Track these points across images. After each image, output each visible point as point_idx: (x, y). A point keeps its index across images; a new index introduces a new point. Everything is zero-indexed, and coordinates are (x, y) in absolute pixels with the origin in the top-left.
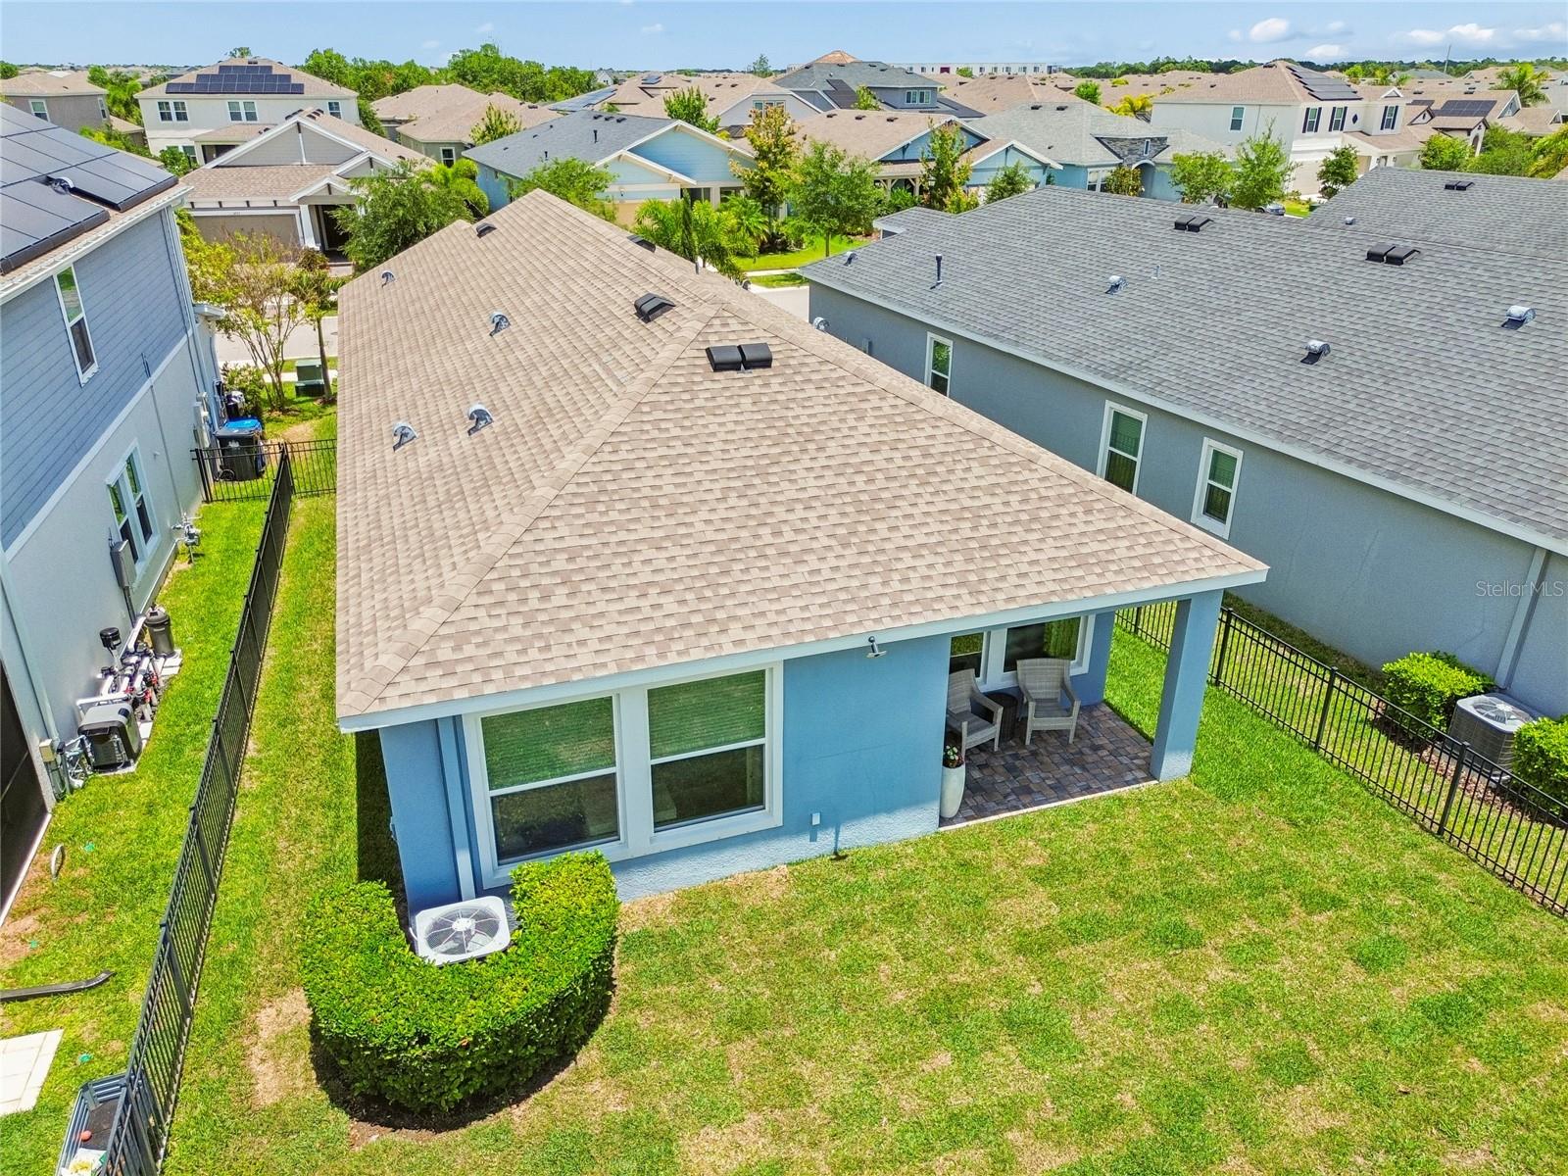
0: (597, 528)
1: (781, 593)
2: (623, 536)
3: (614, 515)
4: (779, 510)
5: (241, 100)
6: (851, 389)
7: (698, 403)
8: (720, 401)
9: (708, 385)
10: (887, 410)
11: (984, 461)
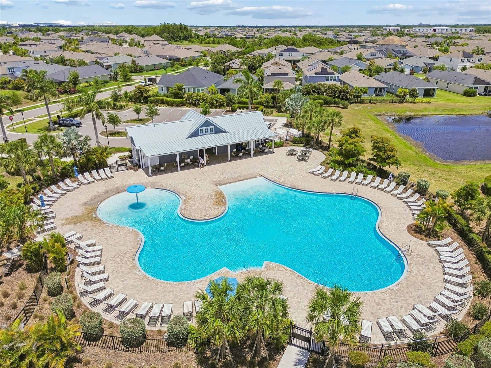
5: (290, 53)
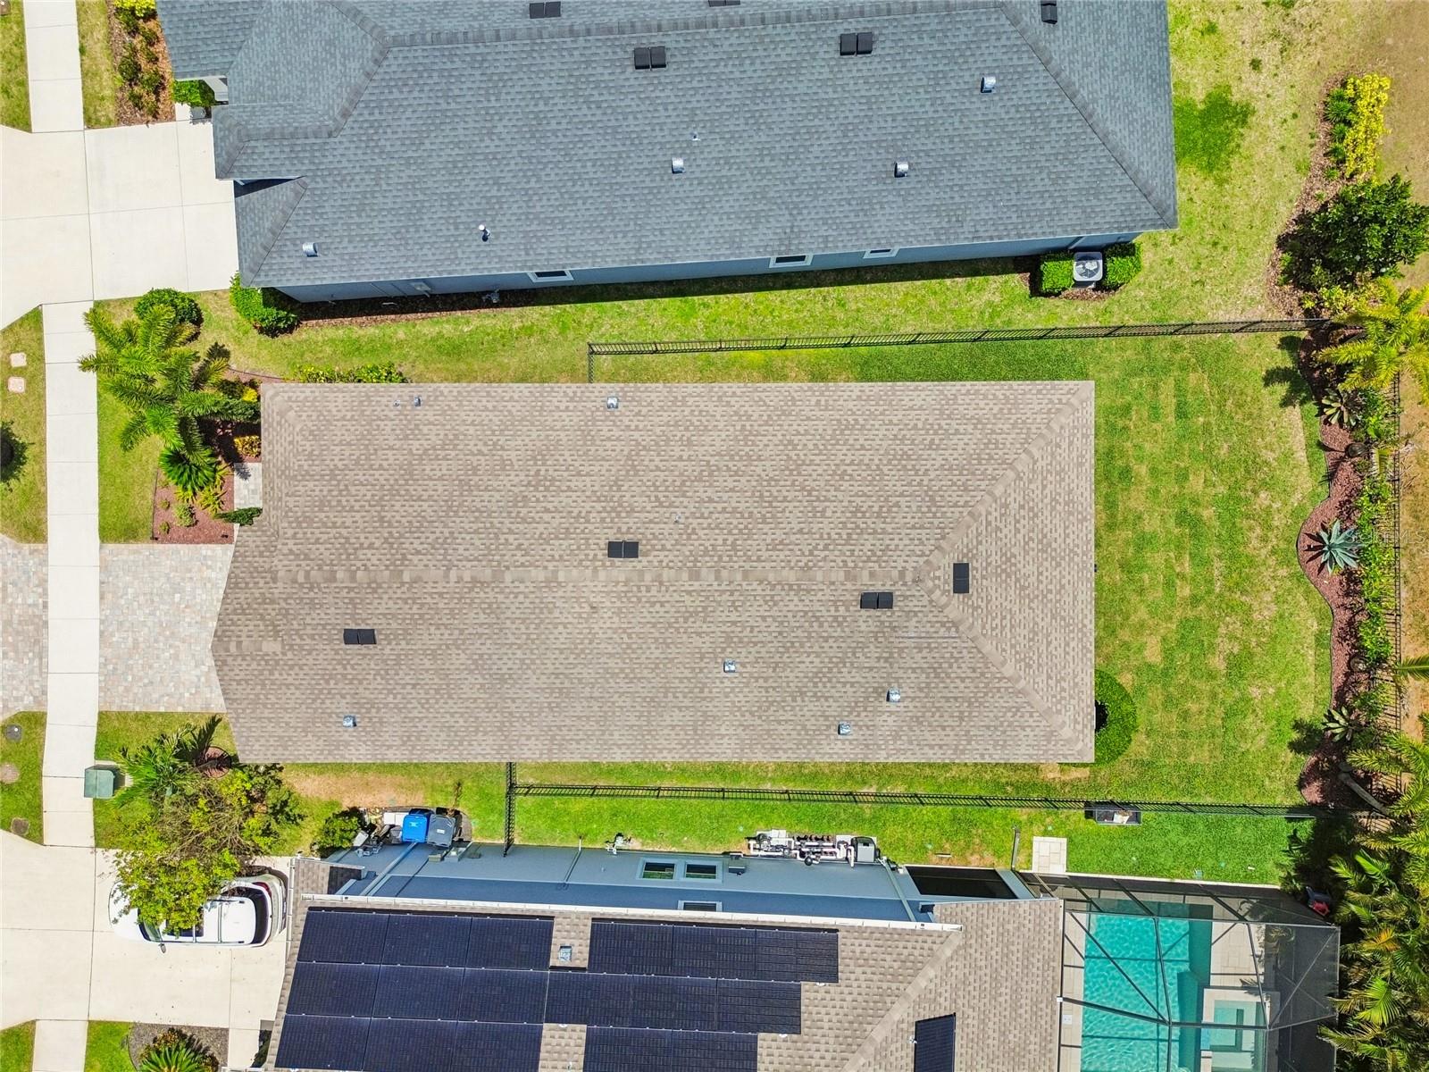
0: (1039, 665)
1: (1075, 598)
2: (1044, 656)
3: (1035, 658)
4: (1041, 587)
6: (983, 528)
7: (983, 605)
8: (983, 595)
9: (974, 598)
10: (997, 514)
11: (1030, 482)
